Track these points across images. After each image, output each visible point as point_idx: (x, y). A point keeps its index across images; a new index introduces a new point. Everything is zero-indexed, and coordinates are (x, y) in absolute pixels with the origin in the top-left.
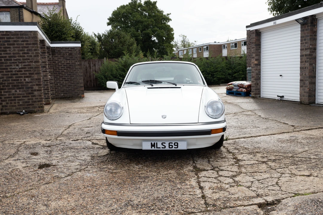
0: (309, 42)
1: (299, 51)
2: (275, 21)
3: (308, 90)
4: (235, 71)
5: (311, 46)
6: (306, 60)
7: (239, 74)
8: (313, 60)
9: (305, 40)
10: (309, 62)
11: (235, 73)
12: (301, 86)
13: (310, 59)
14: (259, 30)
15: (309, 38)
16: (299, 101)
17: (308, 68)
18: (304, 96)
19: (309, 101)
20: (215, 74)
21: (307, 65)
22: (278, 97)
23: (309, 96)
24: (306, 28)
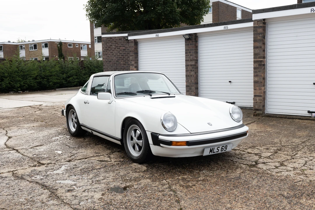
0: (194, 55)
1: (184, 61)
2: (157, 34)
3: (194, 94)
4: (68, 76)
5: (194, 58)
6: (191, 69)
7: (73, 78)
8: (197, 70)
9: (190, 52)
10: (194, 71)
11: (69, 77)
12: (187, 91)
13: (195, 68)
14: (137, 41)
15: (194, 51)
17: (194, 76)
21: (192, 73)
24: (191, 43)
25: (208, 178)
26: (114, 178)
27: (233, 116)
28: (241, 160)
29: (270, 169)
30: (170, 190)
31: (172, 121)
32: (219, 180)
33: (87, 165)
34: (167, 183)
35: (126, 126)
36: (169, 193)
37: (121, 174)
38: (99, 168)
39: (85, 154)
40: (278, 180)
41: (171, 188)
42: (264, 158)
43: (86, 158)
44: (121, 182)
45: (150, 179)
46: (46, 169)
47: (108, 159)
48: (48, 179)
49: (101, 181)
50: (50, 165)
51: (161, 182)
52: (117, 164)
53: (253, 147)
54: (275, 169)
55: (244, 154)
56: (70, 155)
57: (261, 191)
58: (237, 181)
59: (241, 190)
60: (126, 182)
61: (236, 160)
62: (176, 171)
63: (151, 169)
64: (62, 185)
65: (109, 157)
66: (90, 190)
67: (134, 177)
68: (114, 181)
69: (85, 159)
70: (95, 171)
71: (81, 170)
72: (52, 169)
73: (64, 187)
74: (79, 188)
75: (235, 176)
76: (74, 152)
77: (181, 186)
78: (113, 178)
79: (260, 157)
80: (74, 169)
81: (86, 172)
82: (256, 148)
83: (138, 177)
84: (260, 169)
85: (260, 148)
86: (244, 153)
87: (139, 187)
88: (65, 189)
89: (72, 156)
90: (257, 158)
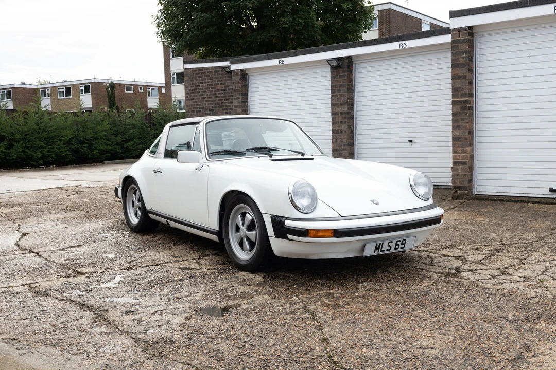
0: (347, 95)
1: (330, 106)
2: (282, 59)
5: (348, 100)
6: (342, 120)
8: (351, 121)
9: (339, 91)
10: (347, 123)
11: (127, 141)
13: (348, 118)
14: (245, 72)
15: (346, 88)
17: (346, 132)
20: (94, 143)
21: (344, 127)
24: (341, 74)
25: (372, 293)
26: (207, 293)
27: (417, 190)
28: (431, 266)
29: (482, 279)
30: (305, 312)
31: (309, 194)
32: (392, 296)
33: (159, 275)
34: (299, 301)
35: (227, 209)
36: (304, 315)
37: (220, 288)
38: (180, 280)
39: (156, 258)
40: (496, 295)
41: (306, 308)
42: (471, 263)
43: (158, 265)
44: (219, 300)
45: (270, 294)
46: (87, 281)
47: (197, 266)
48: (92, 295)
49: (183, 298)
50: (95, 275)
51: (290, 299)
52: (212, 273)
53: (452, 246)
54: (491, 279)
55: (436, 257)
56: (129, 259)
57: (466, 312)
58: (424, 297)
59: (430, 311)
60: (227, 300)
61: (421, 267)
62: (315, 283)
63: (271, 280)
64: (115, 304)
65: (198, 263)
66: (164, 312)
67: (241, 293)
68: (207, 299)
69: (156, 265)
70: (174, 283)
71: (148, 282)
72: (98, 281)
73: (119, 307)
74: (145, 309)
75: (419, 289)
76: (137, 255)
77: (324, 306)
78: (205, 293)
79: (465, 262)
80: (136, 280)
81: (157, 284)
82: (458, 247)
83: (248, 292)
84: (464, 280)
85: (464, 248)
86: (436, 255)
87: (251, 308)
88: (120, 310)
89: (133, 261)
90: (458, 263)
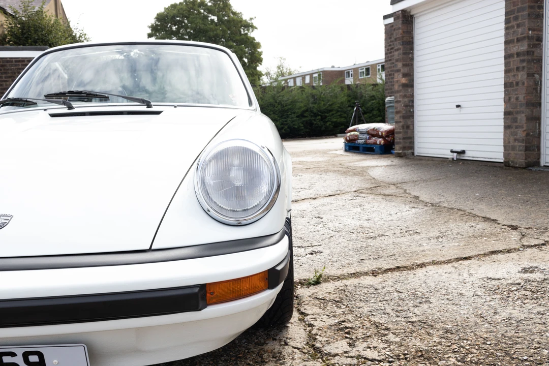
3: (524, 134)
5: (530, 32)
6: (519, 65)
8: (536, 66)
9: (516, 18)
12: (507, 127)
13: (529, 61)
14: (410, 12)
15: (526, 13)
16: (502, 161)
18: (513, 148)
19: (526, 159)
21: (522, 76)
22: (452, 154)
23: (527, 149)
